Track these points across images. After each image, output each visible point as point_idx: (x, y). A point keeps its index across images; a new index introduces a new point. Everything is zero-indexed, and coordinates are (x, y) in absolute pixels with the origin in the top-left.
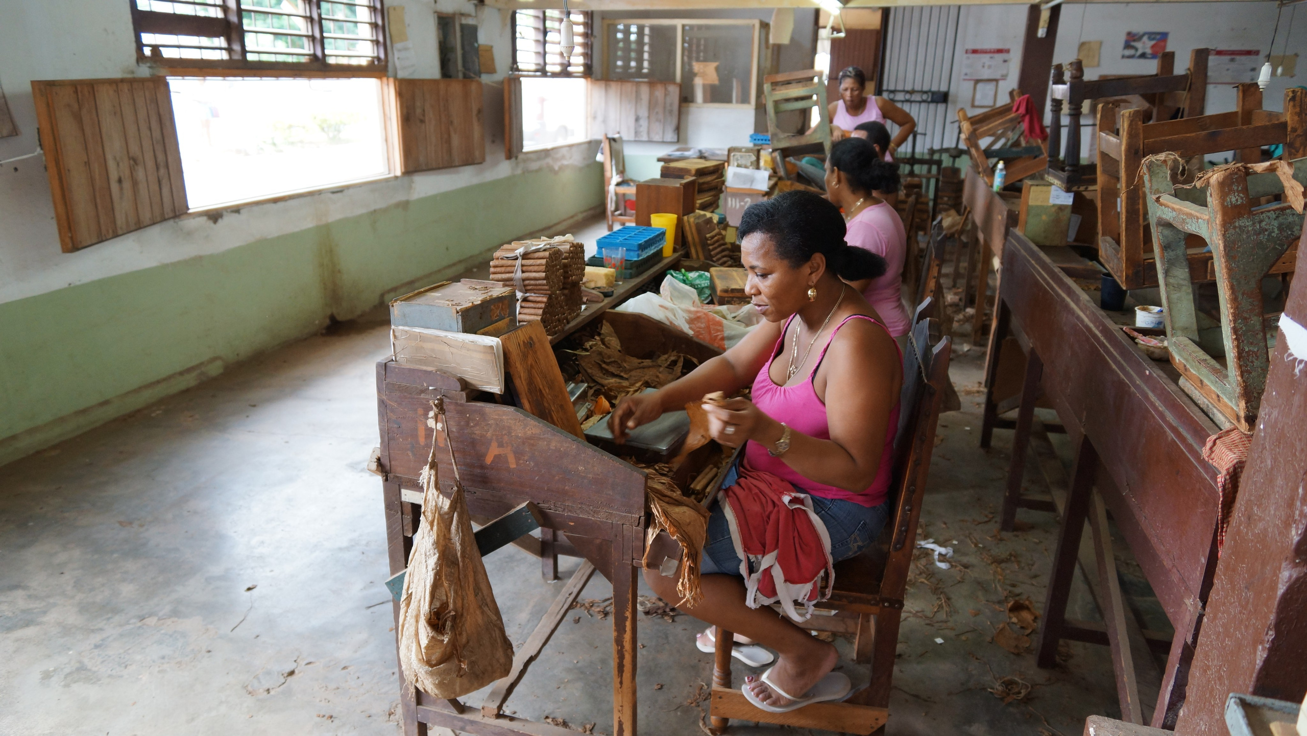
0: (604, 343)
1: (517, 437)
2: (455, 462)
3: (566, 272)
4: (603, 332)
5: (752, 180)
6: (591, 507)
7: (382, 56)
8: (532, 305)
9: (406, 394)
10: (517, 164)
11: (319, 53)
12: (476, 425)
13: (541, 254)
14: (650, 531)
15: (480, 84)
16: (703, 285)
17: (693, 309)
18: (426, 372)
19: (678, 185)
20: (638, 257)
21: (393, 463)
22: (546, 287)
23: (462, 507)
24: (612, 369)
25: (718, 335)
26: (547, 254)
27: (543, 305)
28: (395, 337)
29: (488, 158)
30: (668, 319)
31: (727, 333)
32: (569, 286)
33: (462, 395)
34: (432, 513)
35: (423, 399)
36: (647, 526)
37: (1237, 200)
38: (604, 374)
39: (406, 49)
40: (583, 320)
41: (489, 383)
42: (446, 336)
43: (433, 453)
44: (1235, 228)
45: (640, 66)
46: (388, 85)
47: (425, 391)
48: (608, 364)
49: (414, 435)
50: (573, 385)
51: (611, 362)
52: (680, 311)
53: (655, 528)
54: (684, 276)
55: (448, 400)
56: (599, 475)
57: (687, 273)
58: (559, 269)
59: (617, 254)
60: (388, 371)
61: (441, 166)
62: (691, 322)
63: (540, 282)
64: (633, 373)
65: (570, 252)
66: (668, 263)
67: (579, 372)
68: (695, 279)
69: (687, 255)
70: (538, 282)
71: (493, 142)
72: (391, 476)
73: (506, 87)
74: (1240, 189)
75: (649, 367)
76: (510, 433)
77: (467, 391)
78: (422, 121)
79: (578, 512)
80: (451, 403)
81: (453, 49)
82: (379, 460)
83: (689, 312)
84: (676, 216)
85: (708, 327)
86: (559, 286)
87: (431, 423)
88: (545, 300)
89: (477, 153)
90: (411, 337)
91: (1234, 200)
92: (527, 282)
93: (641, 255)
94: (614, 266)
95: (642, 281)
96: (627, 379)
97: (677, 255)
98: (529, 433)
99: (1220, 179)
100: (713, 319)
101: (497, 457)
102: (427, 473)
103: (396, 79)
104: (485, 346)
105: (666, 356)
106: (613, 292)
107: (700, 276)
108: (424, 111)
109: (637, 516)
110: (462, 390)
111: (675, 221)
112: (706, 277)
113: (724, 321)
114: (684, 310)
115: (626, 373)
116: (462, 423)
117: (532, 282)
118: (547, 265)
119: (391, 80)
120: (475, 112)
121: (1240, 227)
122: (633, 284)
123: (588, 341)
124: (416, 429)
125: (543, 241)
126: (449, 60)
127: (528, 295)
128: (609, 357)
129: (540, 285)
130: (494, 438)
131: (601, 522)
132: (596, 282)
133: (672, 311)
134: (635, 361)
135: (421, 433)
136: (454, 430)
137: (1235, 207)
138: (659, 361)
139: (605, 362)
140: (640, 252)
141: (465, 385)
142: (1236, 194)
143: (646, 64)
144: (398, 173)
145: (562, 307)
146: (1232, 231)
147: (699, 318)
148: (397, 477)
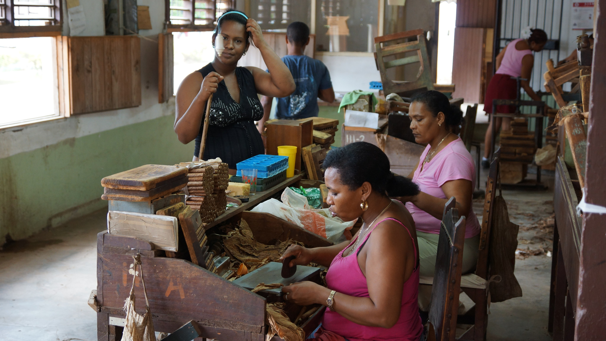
0: (241, 233)
1: (186, 278)
2: (147, 295)
3: (216, 183)
4: (241, 226)
5: (365, 121)
6: (231, 322)
7: (58, 18)
8: (193, 203)
9: (116, 253)
10: (168, 107)
11: (9, 18)
12: (160, 271)
13: (200, 170)
14: (268, 336)
15: (138, 39)
16: (315, 198)
17: (303, 210)
18: (130, 238)
19: (298, 125)
20: (267, 176)
21: (105, 299)
22: (203, 191)
23: (150, 323)
24: (247, 250)
25: (321, 228)
26: (204, 169)
27: (201, 203)
28: (110, 217)
29: (143, 102)
30: (286, 217)
31: (327, 227)
32: (217, 192)
33: (152, 253)
34: (131, 328)
35: (127, 256)
36: (266, 333)
37: (578, 132)
38: (241, 254)
39: (78, 12)
40: (227, 216)
41: (169, 245)
42: (143, 216)
43: (133, 289)
44: (579, 146)
45: (279, 18)
46: (62, 42)
47: (128, 251)
48: (244, 247)
49: (120, 280)
50: (220, 258)
51: (246, 246)
52: (294, 211)
53: (271, 334)
54: (302, 191)
55: (143, 256)
56: (236, 300)
57: (304, 189)
58: (211, 180)
59: (252, 174)
60: (105, 239)
61: (104, 109)
62: (302, 219)
63: (199, 188)
64: (262, 253)
65: (219, 169)
66: (290, 182)
67: (224, 251)
68: (310, 193)
69: (306, 177)
70: (198, 188)
71: (148, 87)
72: (103, 308)
73: (161, 42)
74: (579, 126)
75: (273, 249)
76: (181, 276)
77: (155, 250)
78: (89, 71)
79: (223, 325)
80: (144, 258)
81: (116, 11)
82: (95, 297)
83: (302, 212)
84: (296, 147)
85: (314, 222)
86: (211, 191)
87: (132, 272)
88: (202, 199)
89: (134, 98)
90: (121, 217)
91: (576, 131)
92: (190, 188)
93: (269, 175)
94: (249, 182)
95: (269, 193)
96: (257, 257)
97: (297, 176)
98: (194, 275)
99: (569, 121)
100: (318, 217)
101: (173, 292)
102: (129, 302)
103: (69, 37)
104: (167, 221)
105: (285, 242)
106: (248, 199)
107: (314, 191)
108: (91, 63)
109: (260, 326)
110: (152, 250)
111: (296, 151)
112: (318, 191)
113: (326, 218)
114: (297, 211)
115: (256, 254)
116: (151, 271)
117: (194, 188)
118: (204, 177)
119: (65, 38)
120: (133, 63)
121: (582, 146)
122: (263, 195)
123: (230, 231)
124: (121, 276)
125: (200, 162)
126: (112, 19)
127: (191, 196)
128: (245, 242)
129: (199, 190)
130: (171, 279)
131: (237, 331)
132: (236, 193)
133: (289, 211)
134: (263, 246)
135: (125, 278)
136: (146, 275)
137: (577, 135)
138: (280, 246)
139: (242, 246)
140: (268, 173)
141: (154, 246)
142: (577, 128)
143: (285, 16)
144: (68, 115)
145: (212, 205)
146: (578, 148)
147: (308, 216)
148: (107, 308)
